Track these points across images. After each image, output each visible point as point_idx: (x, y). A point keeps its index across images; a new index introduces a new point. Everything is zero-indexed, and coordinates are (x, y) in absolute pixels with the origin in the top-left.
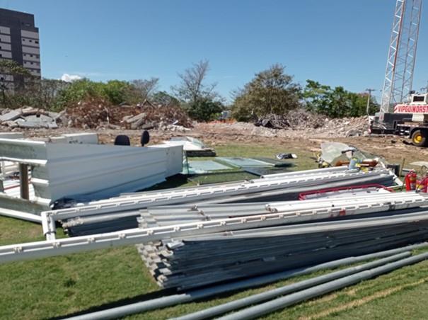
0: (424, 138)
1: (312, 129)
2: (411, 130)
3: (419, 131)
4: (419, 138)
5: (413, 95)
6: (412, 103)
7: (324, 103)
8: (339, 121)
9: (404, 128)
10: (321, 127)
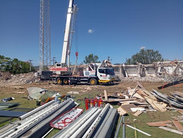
0: (61, 81)
1: (5, 81)
2: (56, 78)
3: (59, 78)
4: (60, 81)
5: (56, 64)
6: (56, 67)
7: (8, 66)
8: (19, 75)
9: (53, 77)
10: (10, 79)
